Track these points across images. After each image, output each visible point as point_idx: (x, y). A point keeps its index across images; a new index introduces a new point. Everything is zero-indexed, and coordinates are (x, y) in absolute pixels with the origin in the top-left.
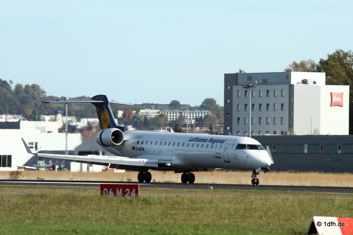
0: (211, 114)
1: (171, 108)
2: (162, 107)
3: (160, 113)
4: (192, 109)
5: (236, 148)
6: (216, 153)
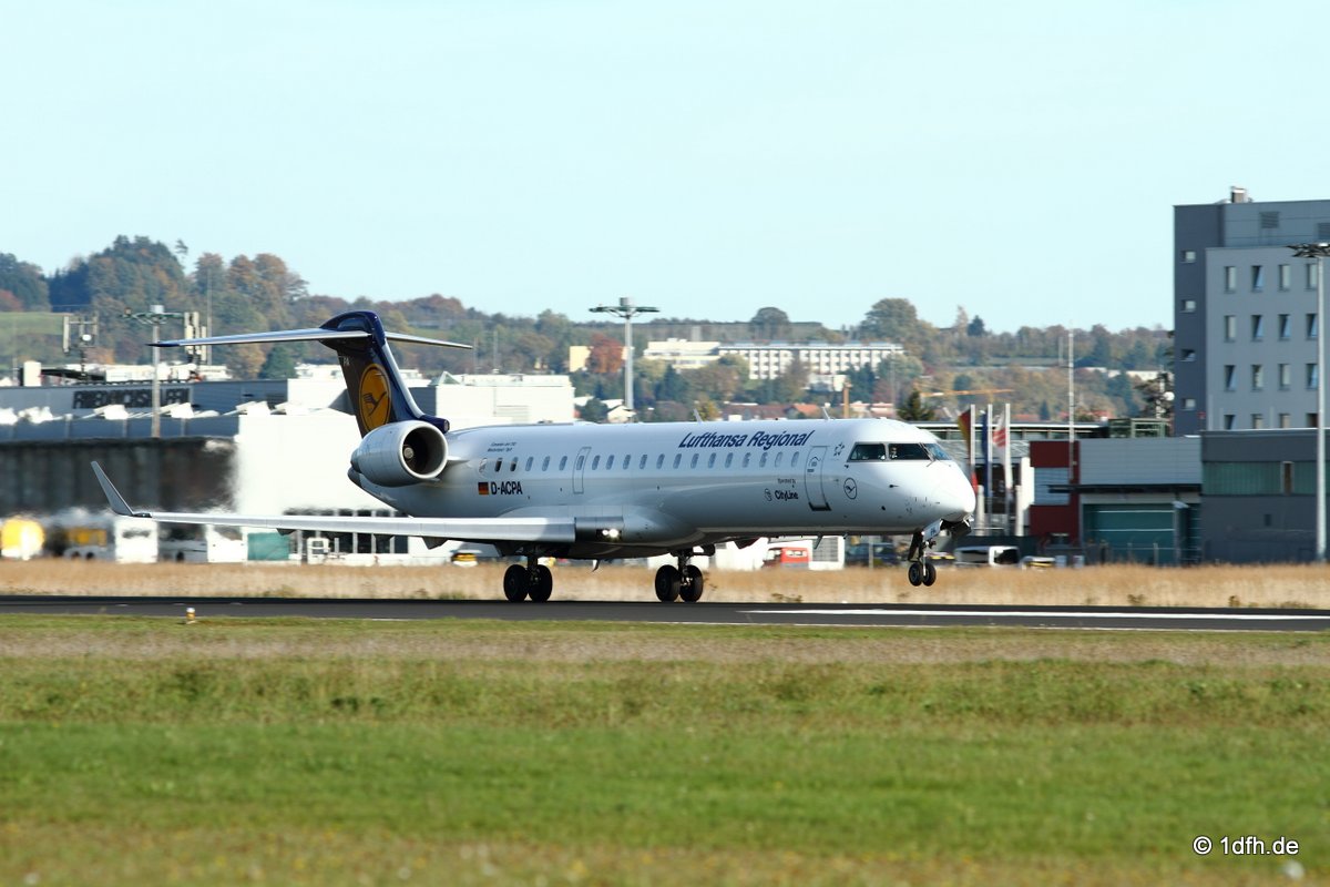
0: (905, 354)
1: (756, 334)
2: (723, 330)
3: (722, 353)
4: (833, 336)
5: (850, 459)
6: (780, 481)
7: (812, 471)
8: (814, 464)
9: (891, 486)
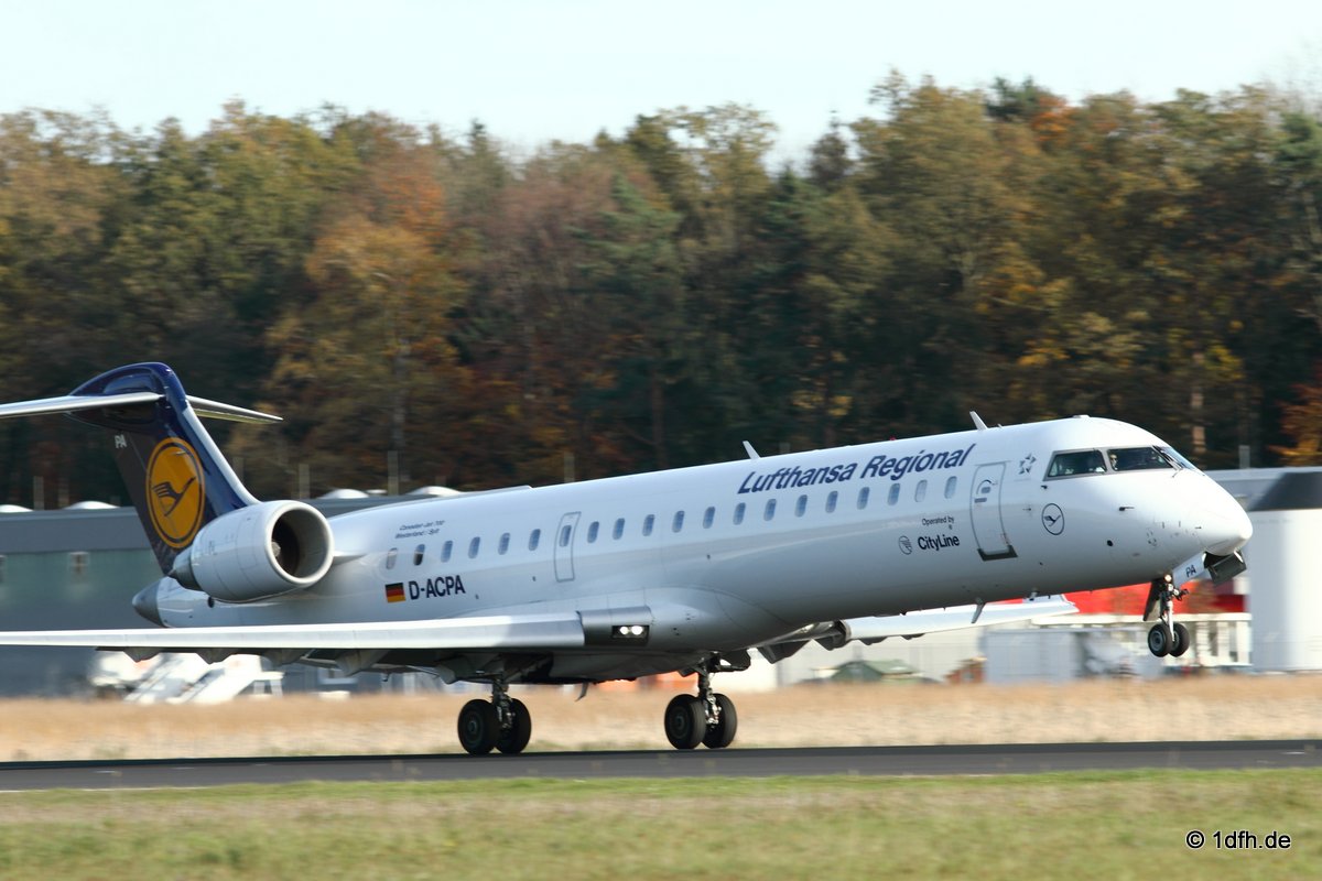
5: (1048, 476)
6: (927, 522)
7: (984, 500)
8: (986, 490)
9: (1122, 509)
